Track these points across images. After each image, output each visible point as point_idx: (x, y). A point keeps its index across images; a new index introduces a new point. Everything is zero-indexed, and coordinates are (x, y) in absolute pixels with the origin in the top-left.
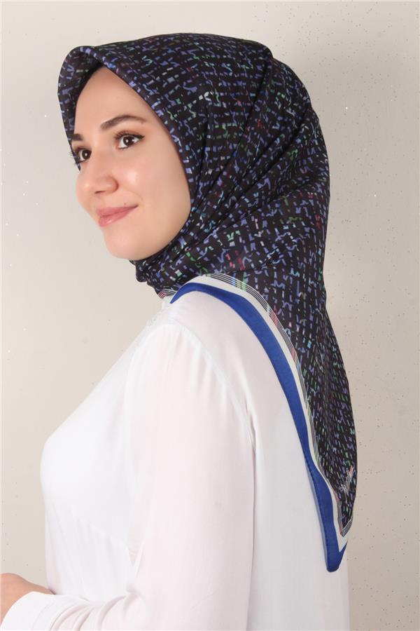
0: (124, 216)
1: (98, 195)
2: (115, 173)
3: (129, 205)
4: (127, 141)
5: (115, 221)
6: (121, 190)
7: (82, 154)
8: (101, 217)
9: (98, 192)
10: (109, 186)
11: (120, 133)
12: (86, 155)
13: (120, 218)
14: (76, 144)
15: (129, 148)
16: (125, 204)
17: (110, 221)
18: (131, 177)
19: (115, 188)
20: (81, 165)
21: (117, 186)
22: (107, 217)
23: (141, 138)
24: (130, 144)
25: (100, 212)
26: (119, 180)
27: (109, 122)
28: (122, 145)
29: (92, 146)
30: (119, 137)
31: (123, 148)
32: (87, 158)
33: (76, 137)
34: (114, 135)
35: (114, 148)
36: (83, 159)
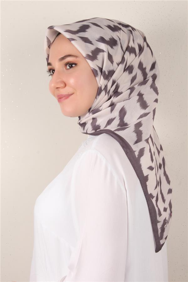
0: (68, 98)
1: (57, 89)
2: (65, 80)
3: (70, 93)
6: (67, 87)
8: (58, 99)
9: (57, 88)
10: (62, 85)
11: (69, 62)
12: (54, 72)
13: (66, 99)
14: (50, 67)
15: (71, 69)
16: (68, 93)
18: (72, 81)
19: (65, 86)
21: (65, 85)
23: (76, 64)
24: (71, 67)
25: (58, 96)
26: (66, 83)
27: (62, 58)
28: (68, 67)
29: (55, 68)
30: (66, 65)
31: (68, 69)
32: (53, 73)
33: (49, 64)
34: (64, 64)
35: (64, 69)
36: (52, 74)
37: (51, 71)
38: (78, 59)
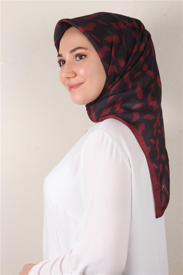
0: (78, 87)
1: (68, 79)
2: (75, 70)
3: (81, 82)
4: (80, 57)
5: (75, 89)
6: (77, 77)
7: (62, 62)
9: (68, 78)
10: (73, 75)
11: (79, 54)
12: (63, 62)
13: (77, 88)
14: (60, 58)
15: (81, 60)
16: (79, 82)
17: (73, 89)
18: (81, 71)
20: (61, 66)
21: (76, 75)
22: (71, 87)
23: (85, 56)
24: (81, 58)
25: (69, 85)
26: (77, 73)
27: (73, 50)
28: (78, 59)
29: (66, 59)
30: (77, 56)
31: (78, 60)
32: (64, 64)
33: (59, 55)
34: (75, 55)
35: (75, 60)
36: (62, 64)
37: (61, 62)
38: (87, 51)
